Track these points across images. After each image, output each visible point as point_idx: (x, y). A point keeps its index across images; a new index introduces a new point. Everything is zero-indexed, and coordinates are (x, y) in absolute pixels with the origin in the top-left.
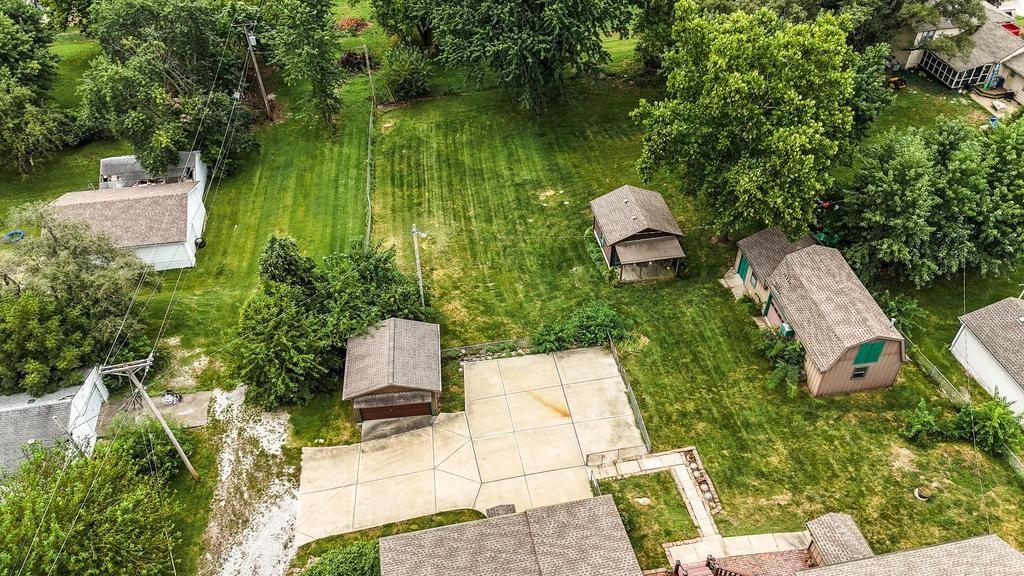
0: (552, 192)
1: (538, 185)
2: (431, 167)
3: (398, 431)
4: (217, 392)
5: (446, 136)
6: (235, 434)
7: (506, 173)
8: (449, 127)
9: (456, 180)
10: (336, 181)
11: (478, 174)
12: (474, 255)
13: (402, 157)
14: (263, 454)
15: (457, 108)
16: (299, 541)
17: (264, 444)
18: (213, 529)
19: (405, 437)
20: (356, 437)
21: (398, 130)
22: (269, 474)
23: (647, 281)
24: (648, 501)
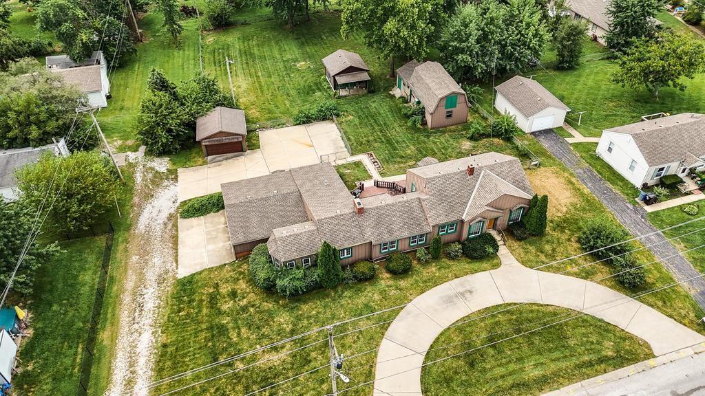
0: (304, 63)
1: (296, 60)
2: (236, 56)
3: (227, 159)
4: (129, 153)
5: (243, 43)
6: (141, 167)
7: (278, 56)
8: (245, 38)
9: (250, 62)
10: (183, 66)
11: (263, 58)
12: (262, 91)
13: (219, 53)
14: (157, 172)
15: (249, 30)
16: (181, 200)
17: (158, 169)
18: (136, 200)
19: (230, 161)
20: (205, 163)
21: (216, 42)
22: (162, 179)
23: (353, 95)
24: (349, 171)
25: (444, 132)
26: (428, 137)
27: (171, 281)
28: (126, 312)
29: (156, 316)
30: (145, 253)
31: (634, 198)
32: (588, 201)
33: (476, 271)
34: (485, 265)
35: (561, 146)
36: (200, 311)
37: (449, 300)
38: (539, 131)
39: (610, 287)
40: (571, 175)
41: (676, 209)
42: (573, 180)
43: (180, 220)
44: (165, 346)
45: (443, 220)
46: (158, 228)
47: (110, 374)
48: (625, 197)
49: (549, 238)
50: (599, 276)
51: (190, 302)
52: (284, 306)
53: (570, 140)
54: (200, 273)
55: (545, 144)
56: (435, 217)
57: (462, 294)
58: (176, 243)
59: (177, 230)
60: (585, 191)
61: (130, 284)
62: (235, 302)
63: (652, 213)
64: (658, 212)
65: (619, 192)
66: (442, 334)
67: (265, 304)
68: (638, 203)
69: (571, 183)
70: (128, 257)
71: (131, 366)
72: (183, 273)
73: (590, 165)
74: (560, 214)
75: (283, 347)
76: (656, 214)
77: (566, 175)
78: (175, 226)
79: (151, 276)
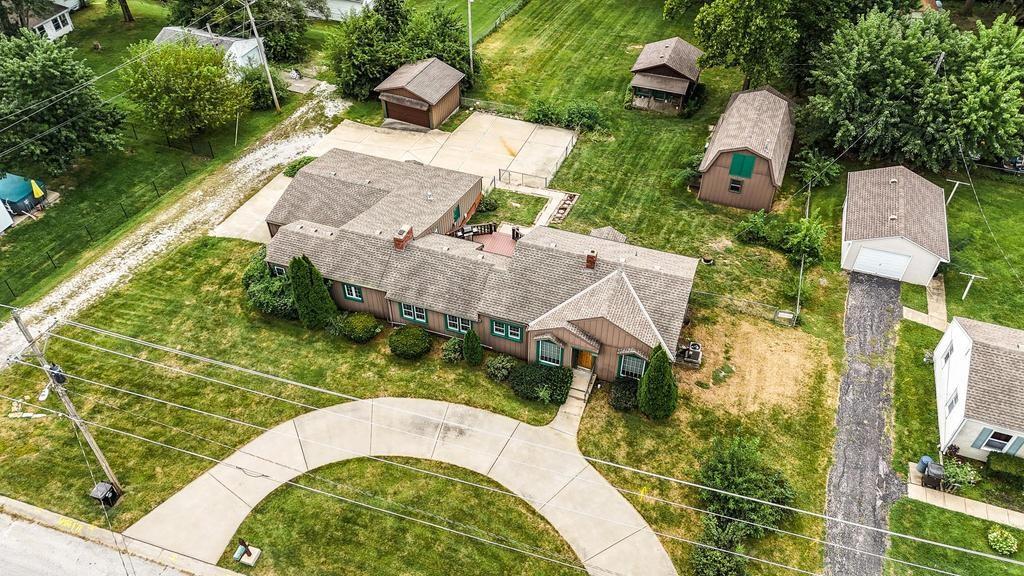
0: (641, 47)
1: (635, 40)
2: (567, 12)
3: (404, 129)
4: (323, 82)
6: (315, 102)
9: (575, 24)
11: (597, 24)
12: (543, 66)
14: (322, 115)
16: (307, 154)
17: (327, 110)
18: (270, 134)
19: (405, 133)
20: (379, 124)
22: (317, 123)
23: (653, 111)
24: (518, 205)
25: (714, 211)
26: (681, 207)
27: (198, 234)
28: (128, 242)
29: (145, 260)
30: (212, 193)
31: (910, 460)
32: (813, 419)
33: (503, 412)
34: (525, 412)
35: (882, 314)
36: (184, 280)
37: (420, 426)
38: (870, 276)
39: (675, 561)
40: (838, 366)
41: (977, 523)
42: (830, 375)
43: (281, 175)
44: (117, 295)
45: (500, 312)
46: (253, 172)
47: (47, 293)
48: (895, 450)
49: (669, 431)
50: (678, 534)
51: (190, 265)
52: (251, 320)
53: (909, 314)
54: (229, 240)
55: (854, 300)
56: (492, 303)
57: (447, 429)
58: (247, 198)
59: (265, 185)
60: (829, 401)
61: (162, 217)
62: (220, 288)
63: (914, 502)
64: (929, 507)
65: (893, 436)
66: (360, 460)
67: (238, 307)
68: (906, 472)
69: (820, 377)
70: (194, 189)
71: (70, 297)
72: (218, 232)
73: (898, 368)
74: (734, 411)
75: (195, 362)
76: (921, 508)
77: (828, 361)
78: (269, 179)
79: (187, 220)
